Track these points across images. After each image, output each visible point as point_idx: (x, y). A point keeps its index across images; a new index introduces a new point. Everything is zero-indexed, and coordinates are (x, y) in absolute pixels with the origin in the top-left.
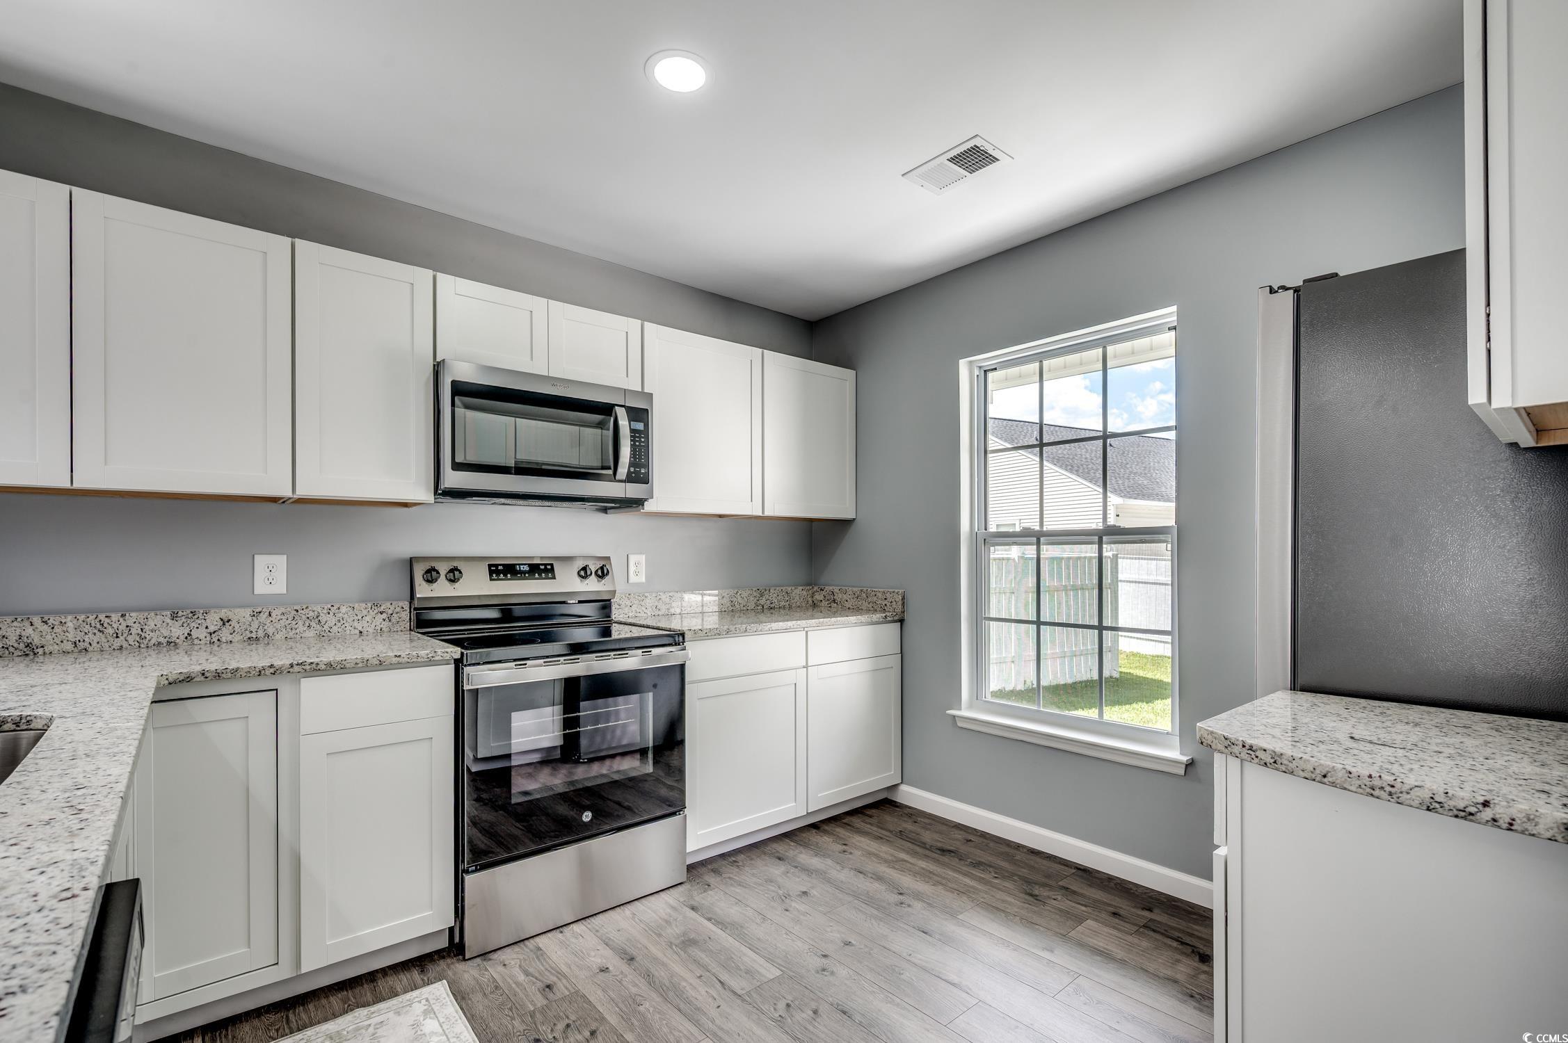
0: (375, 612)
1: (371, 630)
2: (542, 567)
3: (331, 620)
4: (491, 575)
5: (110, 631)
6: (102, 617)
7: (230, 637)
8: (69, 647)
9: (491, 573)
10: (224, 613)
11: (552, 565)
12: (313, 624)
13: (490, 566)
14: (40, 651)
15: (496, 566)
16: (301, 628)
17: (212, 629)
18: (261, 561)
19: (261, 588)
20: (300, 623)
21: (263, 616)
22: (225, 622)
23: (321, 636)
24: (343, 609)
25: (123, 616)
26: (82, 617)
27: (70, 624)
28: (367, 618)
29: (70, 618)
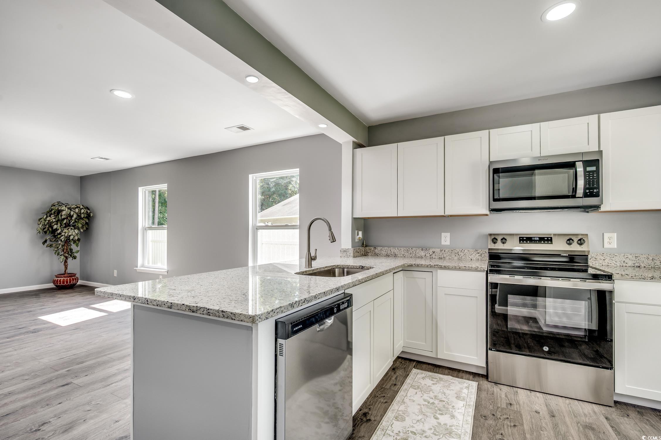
0: (476, 253)
1: (475, 259)
2: (546, 239)
3: (462, 254)
4: (520, 241)
5: (409, 252)
6: (408, 249)
7: (435, 257)
8: (402, 255)
9: (520, 240)
10: (434, 250)
11: (551, 238)
12: (457, 255)
13: (520, 238)
14: (397, 256)
15: (523, 238)
16: (453, 256)
17: (431, 254)
18: (443, 234)
19: (443, 243)
20: (453, 254)
21: (443, 251)
22: (434, 252)
23: (459, 259)
24: (466, 251)
25: (412, 249)
26: (404, 248)
27: (402, 250)
28: (474, 255)
29: (402, 248)
